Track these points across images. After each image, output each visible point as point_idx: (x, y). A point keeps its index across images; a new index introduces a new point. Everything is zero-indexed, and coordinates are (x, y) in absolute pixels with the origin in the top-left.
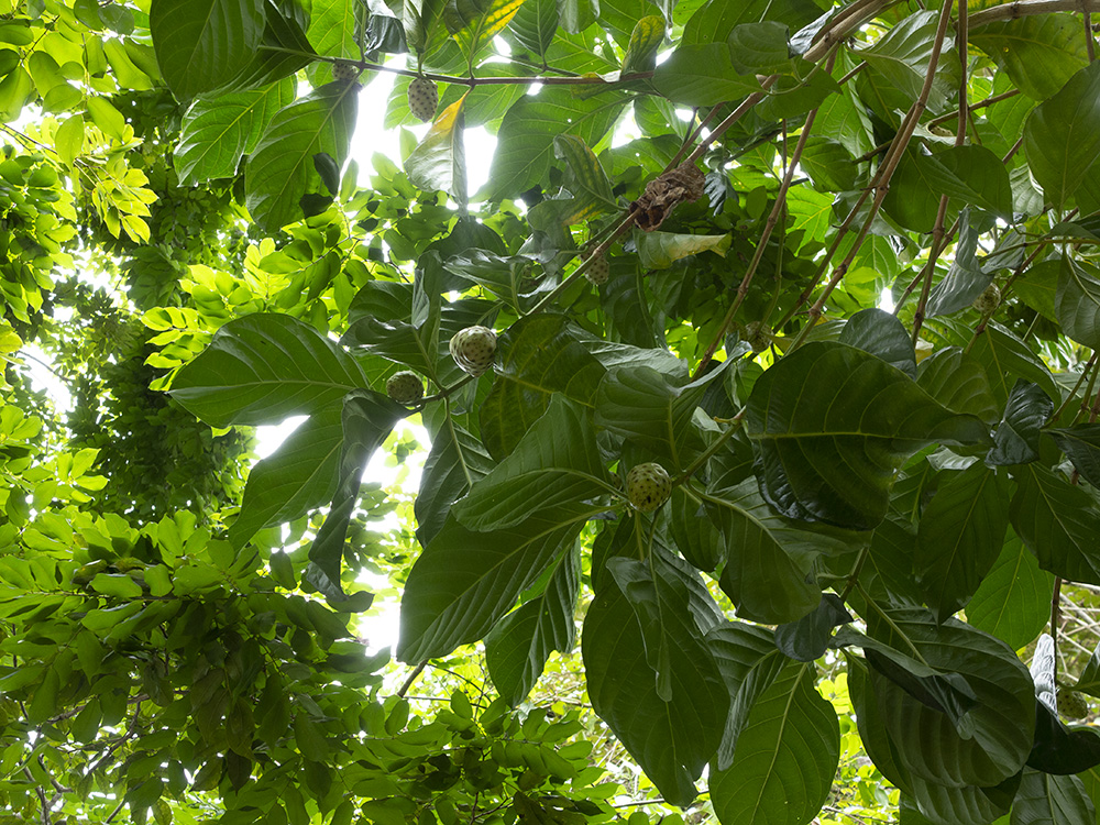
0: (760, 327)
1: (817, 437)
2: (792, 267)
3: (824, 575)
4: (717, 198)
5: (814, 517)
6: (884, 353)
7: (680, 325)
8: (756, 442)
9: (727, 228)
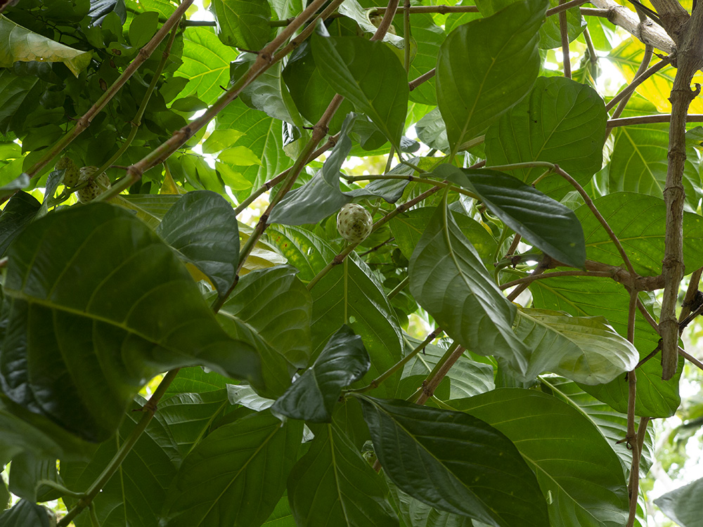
0: (97, 174)
1: (76, 317)
2: (160, 117)
3: (52, 483)
4: (103, 9)
5: (41, 408)
6: (206, 247)
7: (11, 142)
8: (9, 299)
9: (98, 47)
